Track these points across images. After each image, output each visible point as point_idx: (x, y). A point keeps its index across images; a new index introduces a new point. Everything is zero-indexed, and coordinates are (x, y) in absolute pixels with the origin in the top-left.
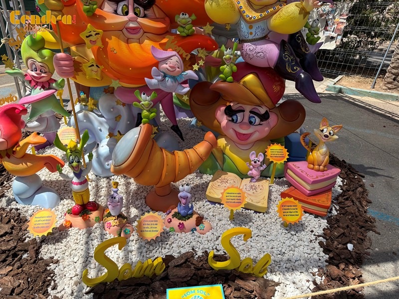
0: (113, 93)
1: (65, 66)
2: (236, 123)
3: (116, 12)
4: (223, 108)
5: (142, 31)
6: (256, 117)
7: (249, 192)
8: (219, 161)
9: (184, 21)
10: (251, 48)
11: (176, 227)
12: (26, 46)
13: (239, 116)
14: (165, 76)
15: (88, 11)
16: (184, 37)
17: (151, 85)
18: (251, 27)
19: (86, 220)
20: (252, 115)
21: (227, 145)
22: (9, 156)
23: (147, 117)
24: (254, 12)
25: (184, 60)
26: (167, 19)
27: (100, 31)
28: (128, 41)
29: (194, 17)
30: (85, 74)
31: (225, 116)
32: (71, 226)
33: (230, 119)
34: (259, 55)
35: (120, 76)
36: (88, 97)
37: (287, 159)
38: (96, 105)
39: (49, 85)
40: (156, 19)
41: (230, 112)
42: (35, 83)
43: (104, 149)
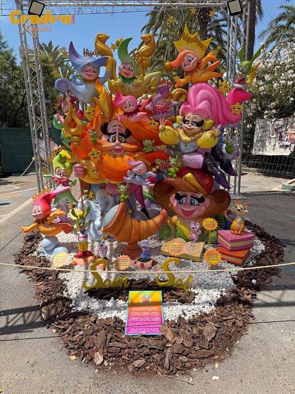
0: (105, 188)
1: (79, 171)
2: (182, 204)
3: (108, 141)
4: (174, 195)
5: (123, 150)
6: (195, 200)
7: (189, 248)
8: (172, 231)
9: (147, 144)
10: (187, 157)
11: (139, 266)
12: (56, 161)
13: (184, 199)
14: (135, 175)
15: (93, 141)
16: (148, 153)
17: (127, 181)
18: (186, 146)
19: (85, 261)
20: (192, 198)
21: (178, 220)
22: (43, 223)
23: (123, 198)
24: (187, 137)
25: (147, 165)
26: (139, 143)
27: (99, 151)
28: (115, 157)
29: (153, 141)
30: (89, 176)
31: (176, 200)
32: (76, 264)
33: (179, 202)
34: (192, 161)
35: (110, 177)
36: (89, 192)
37: (217, 227)
38: (94, 195)
39: (67, 183)
40: (132, 143)
41: (178, 197)
42: (59, 182)
43: (98, 222)
